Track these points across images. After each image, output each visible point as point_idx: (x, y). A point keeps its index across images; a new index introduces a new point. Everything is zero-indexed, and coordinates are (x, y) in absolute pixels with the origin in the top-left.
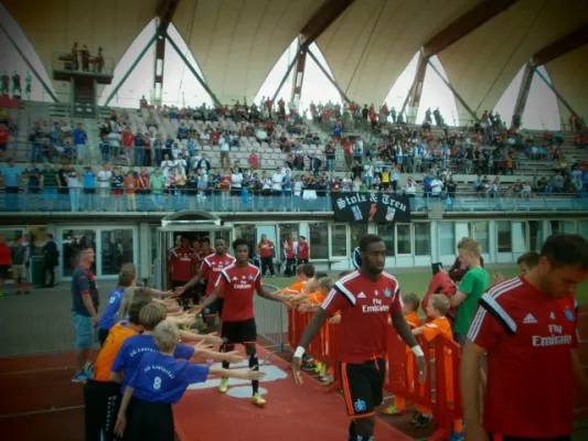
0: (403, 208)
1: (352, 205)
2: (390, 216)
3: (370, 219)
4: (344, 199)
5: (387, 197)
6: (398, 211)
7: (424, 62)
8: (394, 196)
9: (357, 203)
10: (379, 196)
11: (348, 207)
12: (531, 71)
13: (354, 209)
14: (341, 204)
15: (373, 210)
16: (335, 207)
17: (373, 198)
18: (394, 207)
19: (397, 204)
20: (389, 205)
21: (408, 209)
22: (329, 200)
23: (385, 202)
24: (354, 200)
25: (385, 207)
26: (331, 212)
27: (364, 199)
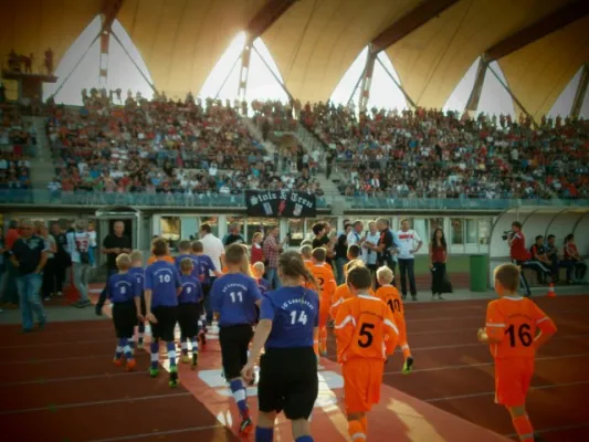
0: (310, 205)
1: (264, 202)
2: (298, 210)
3: (280, 214)
4: (257, 196)
5: (296, 195)
6: (304, 206)
7: (372, 57)
9: (268, 201)
10: (289, 194)
11: (260, 204)
12: (484, 67)
13: (265, 205)
14: (254, 201)
15: (282, 206)
16: (248, 202)
17: (283, 196)
18: (301, 204)
19: (304, 201)
20: (297, 202)
21: (314, 206)
22: (243, 196)
23: (294, 200)
24: (265, 197)
25: (294, 204)
26: (245, 208)
27: (274, 197)
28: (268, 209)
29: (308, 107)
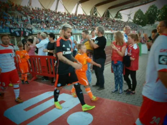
0: (31, 32)
2: (27, 34)
3: (22, 35)
4: (13, 29)
5: (26, 29)
8: (28, 29)
9: (17, 31)
10: (24, 29)
11: (15, 32)
14: (12, 31)
15: (22, 33)
16: (10, 32)
17: (22, 30)
18: (28, 32)
19: (29, 31)
20: (26, 31)
22: (8, 30)
23: (25, 31)
26: (10, 33)
27: (19, 30)
28: (18, 34)
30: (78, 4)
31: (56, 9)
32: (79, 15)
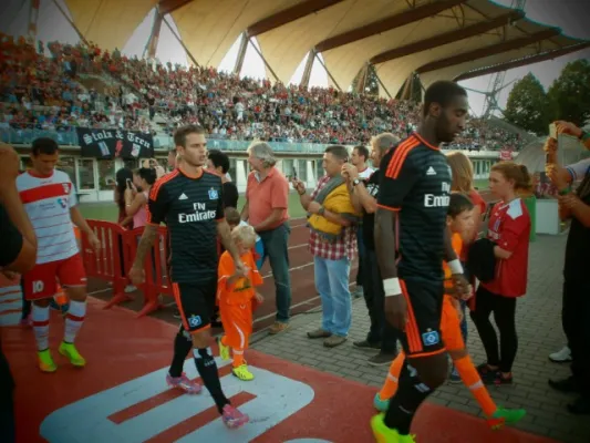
0: (147, 145)
1: (99, 141)
2: (135, 152)
3: (117, 154)
4: (90, 134)
5: (132, 134)
6: (142, 146)
7: (159, 18)
8: (138, 134)
9: (104, 140)
10: (125, 133)
11: (95, 145)
12: (246, 40)
13: (101, 144)
14: (88, 139)
15: (119, 146)
16: (82, 142)
17: (120, 136)
18: (138, 143)
19: (142, 141)
20: (134, 142)
21: (152, 146)
22: (74, 134)
23: (131, 139)
24: (100, 136)
25: (131, 144)
26: (79, 147)
27: (110, 135)
28: (105, 150)
29: (107, 55)
30: (313, 55)
31: (239, 68)
32: (315, 91)
